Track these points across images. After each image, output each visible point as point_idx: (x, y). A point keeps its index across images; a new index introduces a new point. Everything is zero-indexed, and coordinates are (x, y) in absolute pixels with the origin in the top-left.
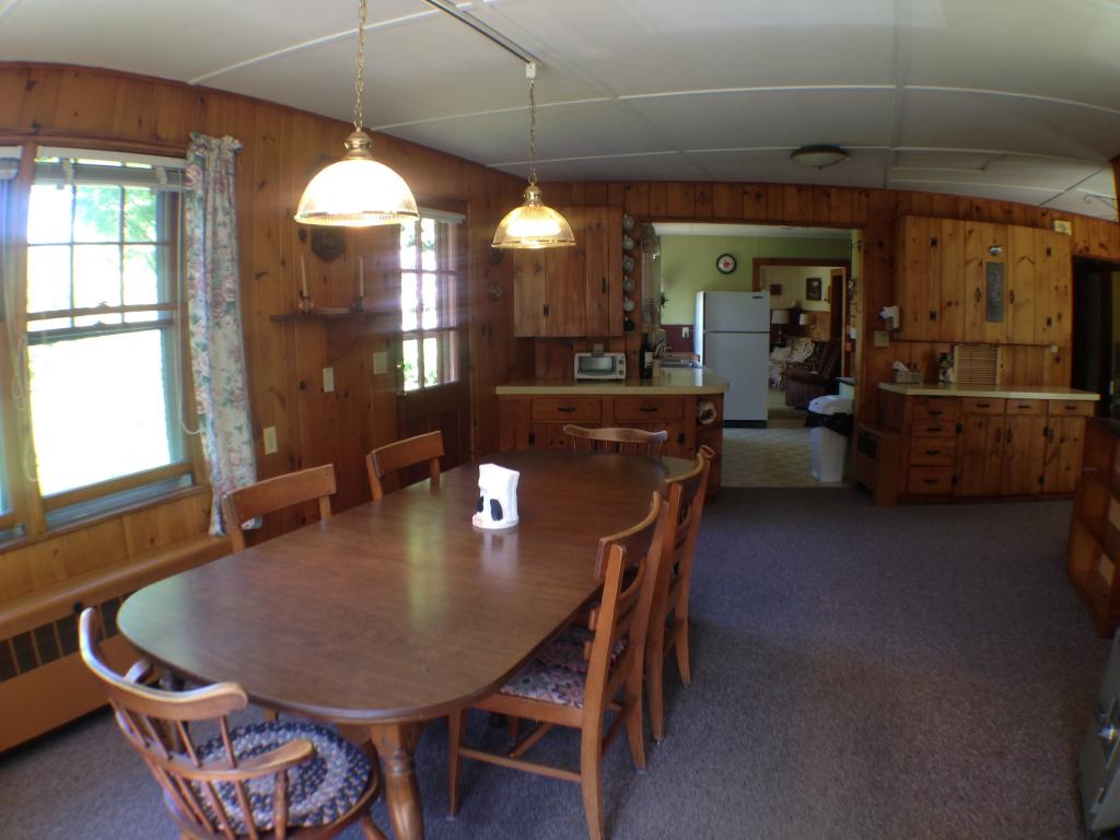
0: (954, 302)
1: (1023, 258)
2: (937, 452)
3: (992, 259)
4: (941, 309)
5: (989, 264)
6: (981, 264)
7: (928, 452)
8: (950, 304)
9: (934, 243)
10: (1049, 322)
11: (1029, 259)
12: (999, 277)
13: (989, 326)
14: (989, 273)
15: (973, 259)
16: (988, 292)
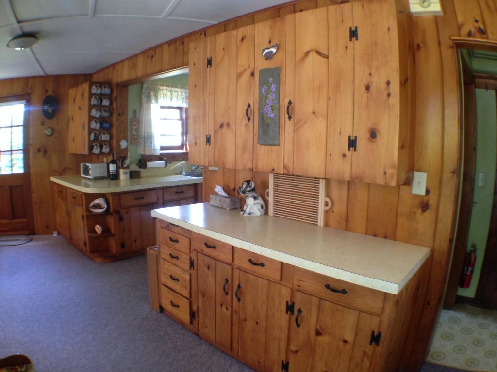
0: (225, 124)
1: (307, 53)
2: (177, 280)
3: (267, 65)
4: (215, 132)
5: (263, 72)
6: (253, 74)
7: (171, 276)
8: (222, 126)
9: (209, 62)
10: (352, 143)
11: (318, 53)
12: (273, 87)
13: (263, 150)
14: (263, 82)
15: (245, 70)
16: (261, 108)
